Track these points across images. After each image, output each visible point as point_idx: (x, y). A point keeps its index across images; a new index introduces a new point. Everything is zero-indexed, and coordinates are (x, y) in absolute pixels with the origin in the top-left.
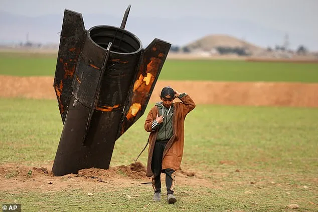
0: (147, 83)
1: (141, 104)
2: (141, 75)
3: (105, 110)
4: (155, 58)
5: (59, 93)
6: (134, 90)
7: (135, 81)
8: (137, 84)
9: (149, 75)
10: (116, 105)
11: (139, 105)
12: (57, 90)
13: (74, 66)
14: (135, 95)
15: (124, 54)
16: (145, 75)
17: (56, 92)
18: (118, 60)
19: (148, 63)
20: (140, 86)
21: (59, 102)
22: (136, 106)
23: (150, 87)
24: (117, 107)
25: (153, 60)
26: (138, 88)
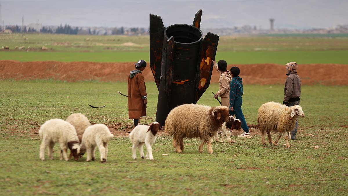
0: (208, 64)
1: (206, 79)
2: (203, 58)
3: (179, 83)
4: (210, 46)
5: (154, 72)
6: (200, 69)
7: (200, 62)
8: (201, 65)
9: (208, 58)
10: (187, 79)
11: (205, 79)
12: (153, 70)
13: (161, 53)
14: (201, 72)
15: (185, 43)
16: (206, 58)
17: (152, 71)
18: (181, 48)
19: (206, 50)
20: (204, 66)
21: (155, 78)
22: (204, 80)
23: (210, 67)
24: (188, 81)
25: (209, 47)
26: (203, 68)
